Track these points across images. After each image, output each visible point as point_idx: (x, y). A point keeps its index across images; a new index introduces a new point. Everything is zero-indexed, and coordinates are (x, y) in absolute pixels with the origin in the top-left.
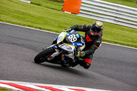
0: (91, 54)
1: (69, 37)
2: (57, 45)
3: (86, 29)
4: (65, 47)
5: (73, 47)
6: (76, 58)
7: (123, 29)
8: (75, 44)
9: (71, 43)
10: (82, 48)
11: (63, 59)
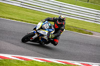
0: (59, 36)
1: (44, 26)
2: (36, 31)
3: (54, 20)
4: (41, 32)
5: (47, 32)
6: (49, 39)
7: (27, 11)
8: (48, 30)
9: (45, 29)
10: (53, 32)
11: (40, 40)
